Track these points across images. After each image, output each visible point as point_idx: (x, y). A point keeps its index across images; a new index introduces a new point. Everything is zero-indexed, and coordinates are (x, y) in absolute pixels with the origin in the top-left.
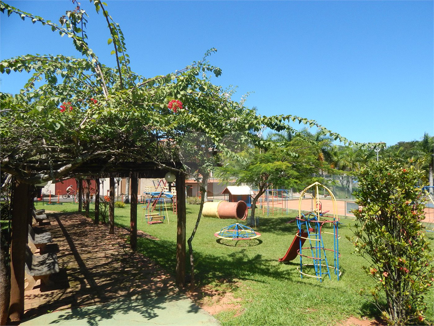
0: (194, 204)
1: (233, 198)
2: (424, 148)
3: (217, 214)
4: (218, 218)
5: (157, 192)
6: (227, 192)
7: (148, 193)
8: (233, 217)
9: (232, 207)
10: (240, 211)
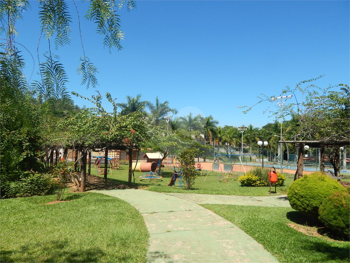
0: (124, 164)
1: (149, 160)
2: (276, 130)
3: (140, 169)
4: (140, 172)
5: (100, 156)
6: (146, 156)
7: (95, 156)
8: (149, 171)
9: (149, 165)
10: (153, 168)
